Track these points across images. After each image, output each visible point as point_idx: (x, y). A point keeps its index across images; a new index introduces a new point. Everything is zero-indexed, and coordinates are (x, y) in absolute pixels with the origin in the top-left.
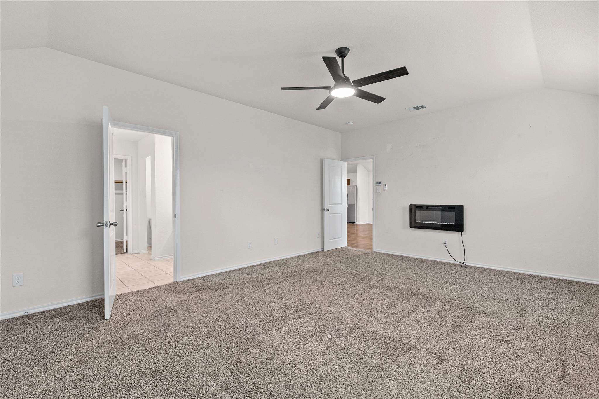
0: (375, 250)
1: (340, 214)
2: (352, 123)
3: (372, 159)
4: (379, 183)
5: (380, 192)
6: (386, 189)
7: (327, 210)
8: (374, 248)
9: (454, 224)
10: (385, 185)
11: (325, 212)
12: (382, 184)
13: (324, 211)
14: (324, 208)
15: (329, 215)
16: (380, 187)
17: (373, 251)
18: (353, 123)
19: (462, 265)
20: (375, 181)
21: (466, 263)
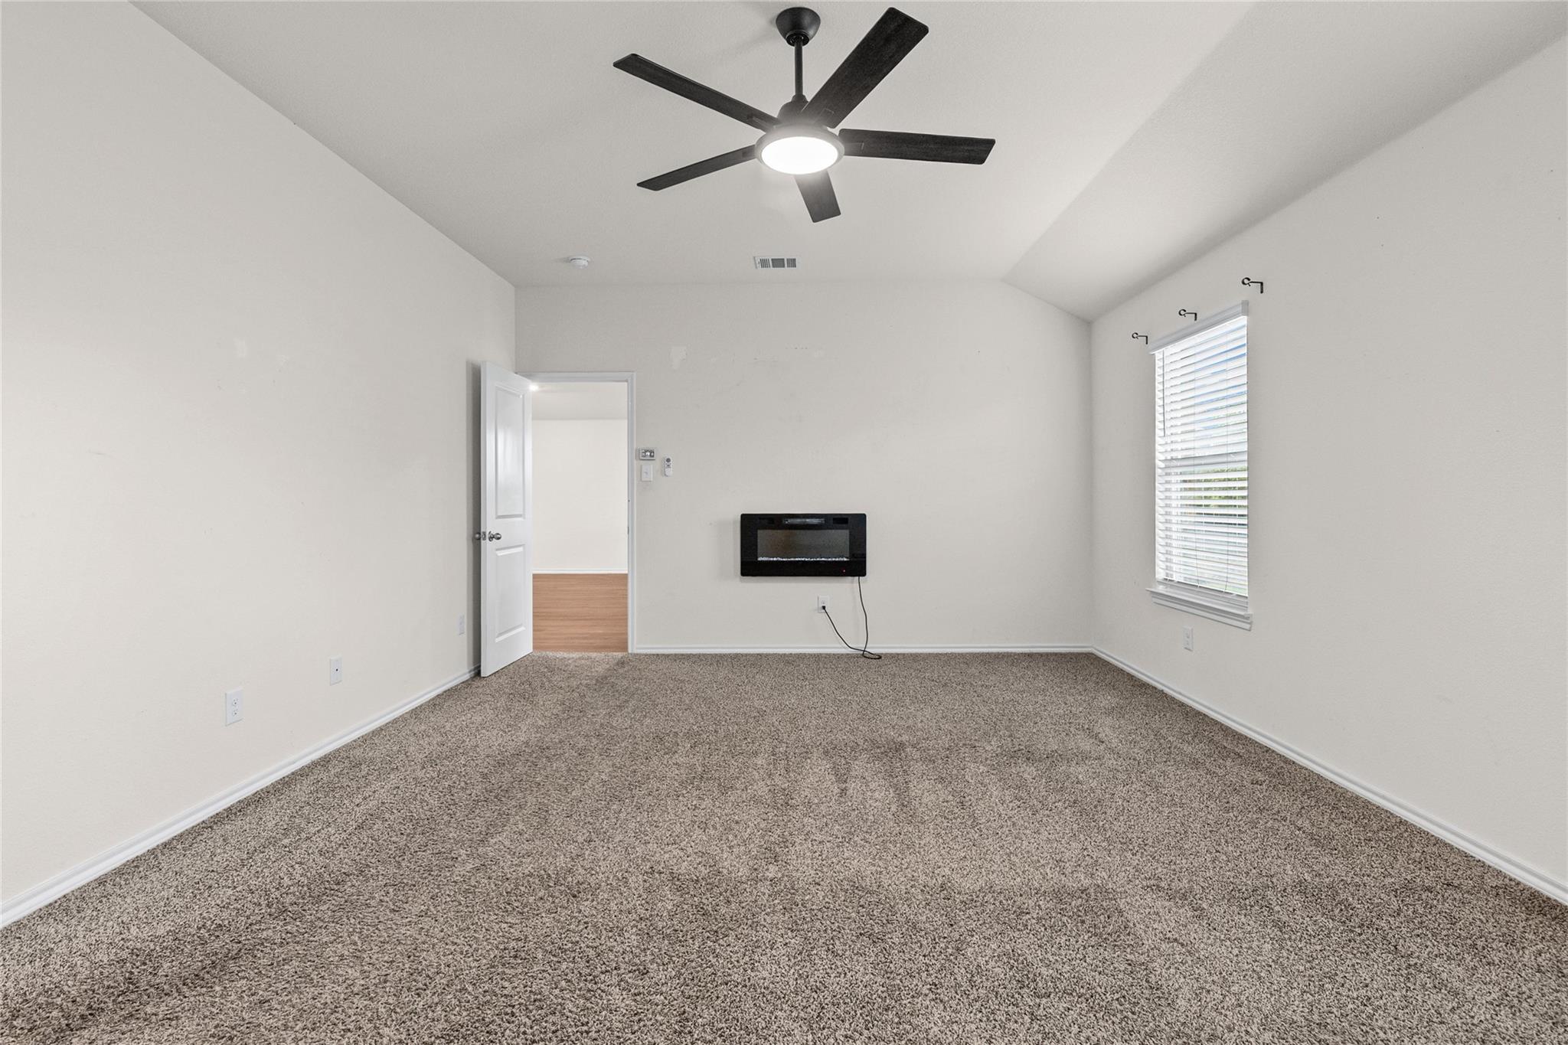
0: (637, 649)
1: (520, 549)
2: (584, 263)
3: (627, 381)
4: (649, 454)
5: (652, 480)
6: (670, 472)
7: (491, 538)
8: (633, 644)
9: (845, 559)
10: (668, 460)
11: (487, 546)
12: (660, 456)
13: (482, 542)
14: (482, 530)
15: (498, 552)
16: (651, 468)
17: (630, 651)
18: (586, 264)
19: (865, 655)
20: (635, 447)
21: (869, 648)
